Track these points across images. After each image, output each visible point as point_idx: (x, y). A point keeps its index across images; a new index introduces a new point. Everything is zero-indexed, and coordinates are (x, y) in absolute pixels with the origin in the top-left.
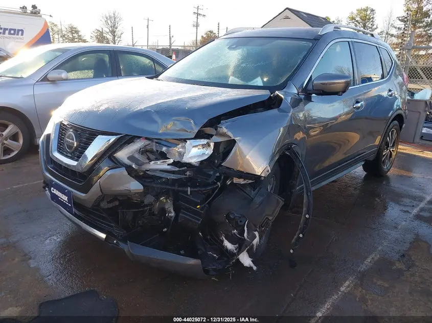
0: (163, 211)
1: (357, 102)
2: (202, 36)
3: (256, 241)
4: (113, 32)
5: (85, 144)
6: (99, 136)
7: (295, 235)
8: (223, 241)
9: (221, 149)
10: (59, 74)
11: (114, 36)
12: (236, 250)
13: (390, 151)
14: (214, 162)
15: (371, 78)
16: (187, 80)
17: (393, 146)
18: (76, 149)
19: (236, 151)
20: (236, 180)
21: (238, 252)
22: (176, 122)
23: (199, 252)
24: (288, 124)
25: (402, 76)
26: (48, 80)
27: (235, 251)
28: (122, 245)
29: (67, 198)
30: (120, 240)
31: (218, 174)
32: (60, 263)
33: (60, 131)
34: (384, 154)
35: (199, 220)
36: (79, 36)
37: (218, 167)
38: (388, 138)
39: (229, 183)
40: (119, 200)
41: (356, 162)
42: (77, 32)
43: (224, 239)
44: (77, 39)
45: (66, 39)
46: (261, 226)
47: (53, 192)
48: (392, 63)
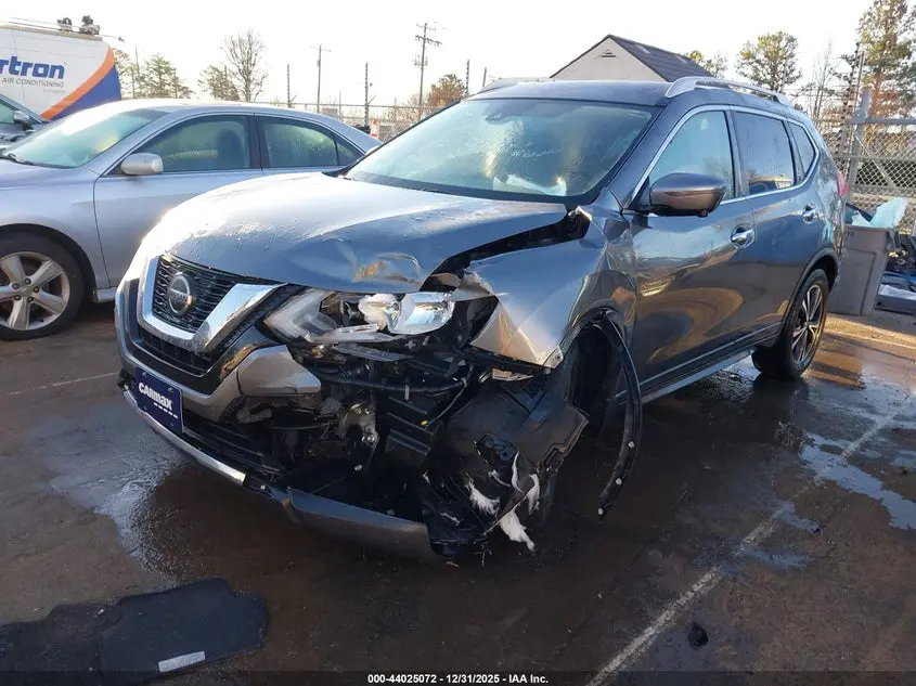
0: (356, 431)
1: (740, 230)
2: (433, 86)
3: (534, 492)
4: (246, 74)
5: (208, 299)
6: (238, 285)
7: (608, 480)
8: (469, 493)
9: (470, 314)
10: (145, 162)
11: (248, 81)
12: (495, 508)
13: (808, 328)
14: (457, 339)
15: (773, 182)
16: (404, 180)
17: (814, 320)
18: (191, 308)
19: (497, 320)
20: (497, 374)
21: (499, 512)
22: (384, 262)
23: (424, 512)
24: (599, 270)
25: (836, 178)
26: (123, 174)
27: (493, 512)
28: (276, 494)
29: (170, 402)
30: (273, 485)
31: (462, 363)
32: (153, 530)
33: (157, 274)
34: (795, 334)
35: (425, 450)
36: (175, 80)
37: (462, 349)
38: (804, 303)
39: (483, 380)
40: (272, 408)
41: (737, 349)
42: (168, 70)
43: (472, 487)
44: (169, 84)
45: (147, 84)
46: (545, 465)
47: (142, 391)
48: (815, 154)
